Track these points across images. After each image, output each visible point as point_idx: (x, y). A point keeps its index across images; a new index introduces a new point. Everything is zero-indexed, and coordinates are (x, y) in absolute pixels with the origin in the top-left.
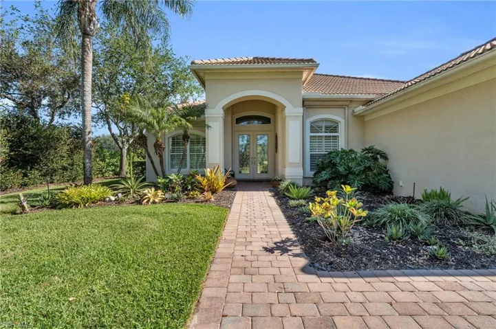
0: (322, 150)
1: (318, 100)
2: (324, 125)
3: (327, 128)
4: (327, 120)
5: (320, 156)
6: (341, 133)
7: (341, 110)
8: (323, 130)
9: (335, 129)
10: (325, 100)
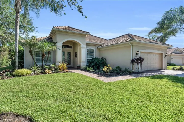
0: (90, 58)
1: (89, 43)
2: (90, 50)
3: (91, 51)
4: (91, 49)
5: (89, 59)
6: (94, 53)
7: (94, 47)
8: (90, 52)
9: (93, 52)
10: (91, 44)
